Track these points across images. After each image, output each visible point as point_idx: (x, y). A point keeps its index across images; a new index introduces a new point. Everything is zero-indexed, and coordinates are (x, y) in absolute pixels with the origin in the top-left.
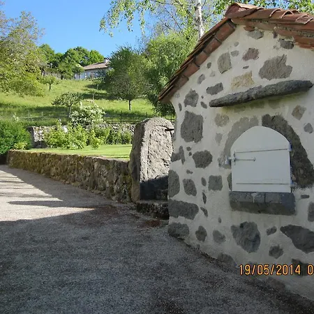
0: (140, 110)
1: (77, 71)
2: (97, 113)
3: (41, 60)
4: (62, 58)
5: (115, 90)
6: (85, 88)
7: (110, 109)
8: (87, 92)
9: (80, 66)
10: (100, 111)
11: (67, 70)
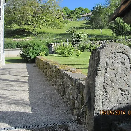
0: (106, 34)
1: (78, 17)
2: (85, 36)
3: (64, 14)
4: (73, 12)
5: (94, 25)
6: (82, 25)
7: (92, 34)
8: (82, 26)
9: (80, 15)
10: (86, 35)
11: (74, 17)
